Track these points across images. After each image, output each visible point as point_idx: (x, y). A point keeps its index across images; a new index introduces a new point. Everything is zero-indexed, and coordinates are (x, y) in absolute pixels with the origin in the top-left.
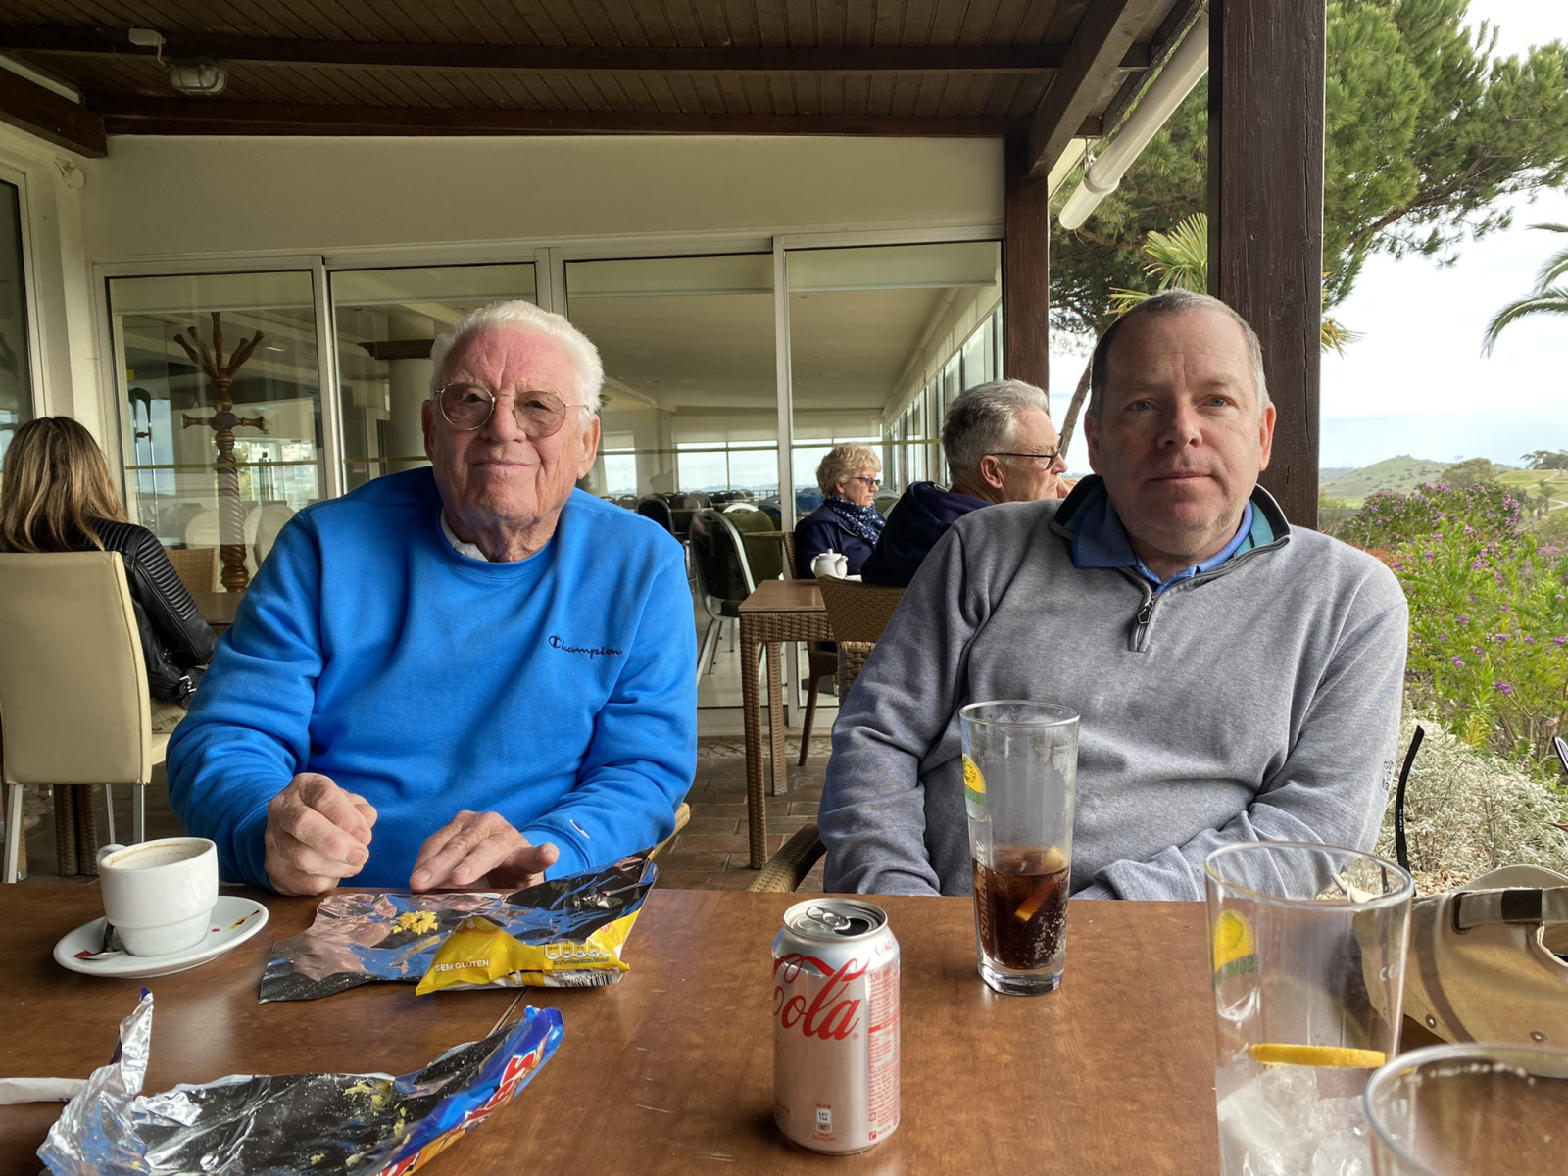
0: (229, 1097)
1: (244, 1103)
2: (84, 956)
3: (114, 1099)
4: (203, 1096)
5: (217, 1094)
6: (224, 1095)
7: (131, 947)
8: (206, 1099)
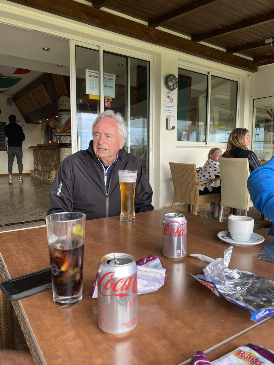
0: (246, 276)
1: (249, 279)
2: (223, 237)
3: (222, 267)
4: (241, 274)
5: (244, 274)
6: (245, 275)
7: (233, 238)
8: (241, 275)
